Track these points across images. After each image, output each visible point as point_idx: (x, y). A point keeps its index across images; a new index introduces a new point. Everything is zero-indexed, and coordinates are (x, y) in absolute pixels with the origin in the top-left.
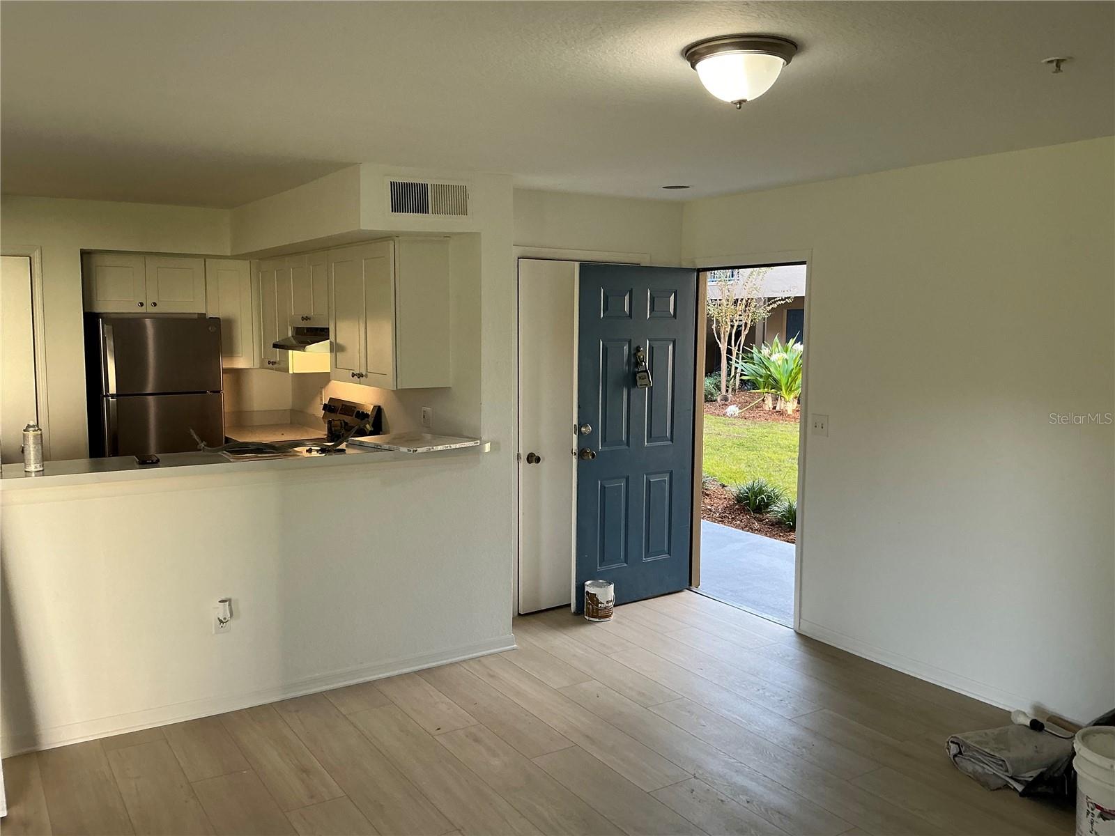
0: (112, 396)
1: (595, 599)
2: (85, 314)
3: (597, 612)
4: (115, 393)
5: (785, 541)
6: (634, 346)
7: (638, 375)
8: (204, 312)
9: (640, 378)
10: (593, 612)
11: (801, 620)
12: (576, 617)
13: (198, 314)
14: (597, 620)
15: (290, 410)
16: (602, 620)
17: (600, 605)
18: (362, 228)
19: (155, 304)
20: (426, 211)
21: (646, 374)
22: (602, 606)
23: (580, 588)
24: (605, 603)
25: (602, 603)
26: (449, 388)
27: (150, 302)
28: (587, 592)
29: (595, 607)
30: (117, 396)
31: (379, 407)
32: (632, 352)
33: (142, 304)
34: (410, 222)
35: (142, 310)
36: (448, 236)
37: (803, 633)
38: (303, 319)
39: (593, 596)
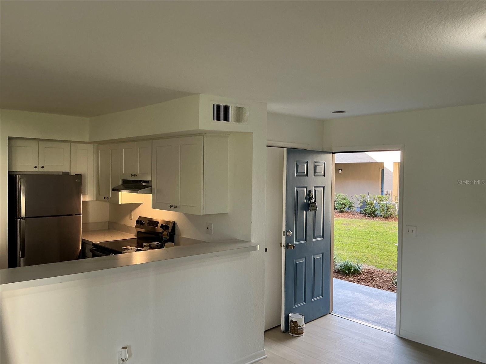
0: (23, 218)
1: (296, 324)
2: (9, 172)
3: (297, 332)
4: (25, 216)
5: (347, 281)
6: (308, 190)
7: (311, 205)
8: (68, 171)
9: (312, 206)
10: (295, 331)
11: (401, 330)
12: (284, 334)
13: (62, 172)
14: (297, 335)
15: (109, 222)
16: (300, 335)
17: (299, 327)
18: (199, 128)
19: (43, 167)
20: (229, 120)
21: (315, 204)
22: (300, 328)
23: (287, 318)
24: (301, 326)
25: (300, 326)
26: (227, 213)
27: (40, 166)
28: (292, 321)
29: (296, 328)
30: (26, 218)
31: (174, 222)
32: (308, 193)
33: (36, 167)
34: (221, 125)
35: (36, 170)
36: (228, 134)
37: (402, 337)
38: (132, 175)
39: (295, 323)
